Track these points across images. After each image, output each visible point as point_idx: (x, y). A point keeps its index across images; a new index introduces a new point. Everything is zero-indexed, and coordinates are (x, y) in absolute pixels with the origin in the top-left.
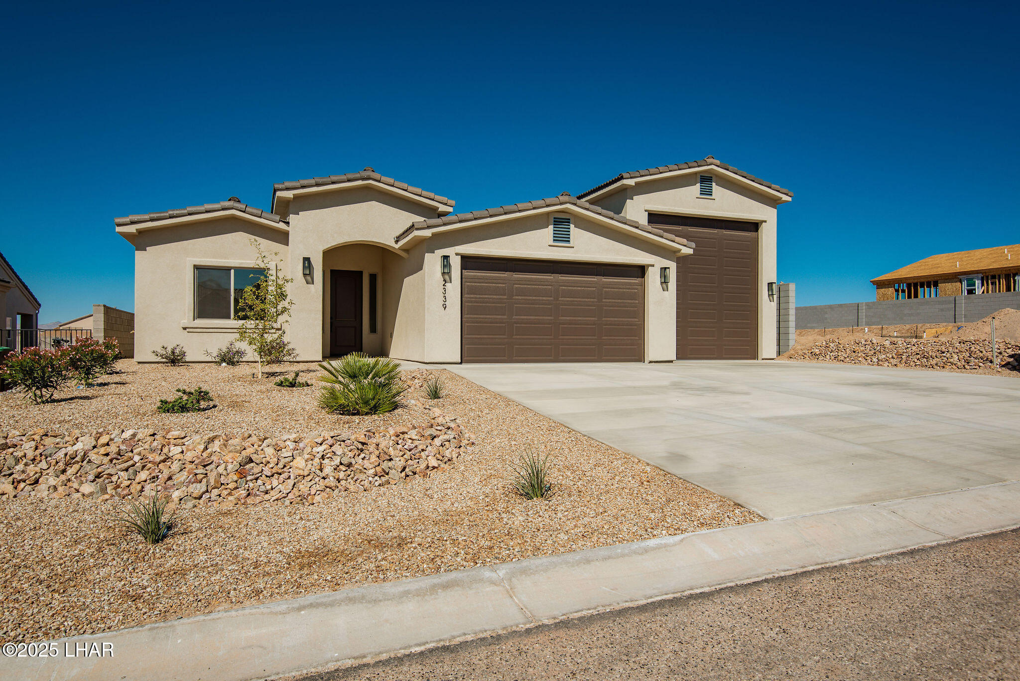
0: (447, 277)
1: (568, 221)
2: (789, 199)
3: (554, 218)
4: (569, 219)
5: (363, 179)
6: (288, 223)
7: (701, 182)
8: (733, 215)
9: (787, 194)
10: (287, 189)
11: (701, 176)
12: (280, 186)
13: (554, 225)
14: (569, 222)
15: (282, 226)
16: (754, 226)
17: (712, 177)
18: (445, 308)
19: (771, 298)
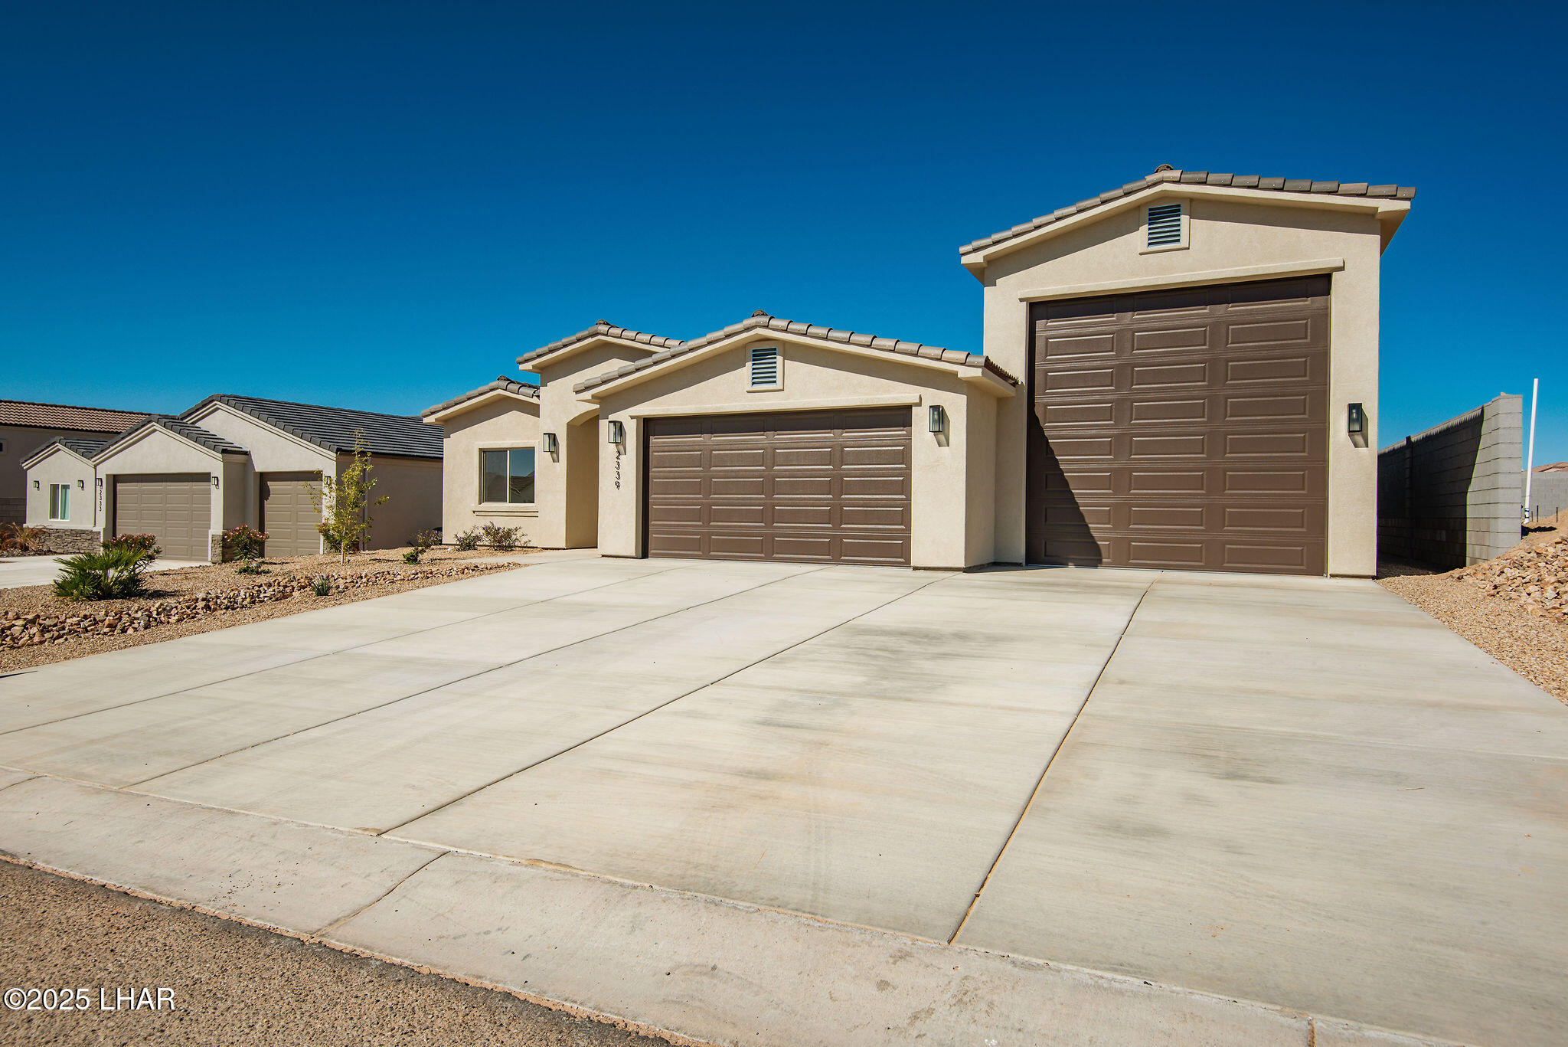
0: (621, 448)
1: (773, 352)
2: (1406, 205)
3: (754, 351)
4: (775, 349)
5: (592, 336)
6: (538, 396)
7: (1152, 221)
8: (1236, 271)
9: (1393, 197)
10: (527, 361)
11: (1150, 210)
12: (520, 359)
13: (754, 360)
14: (775, 354)
15: (535, 400)
16: (1319, 283)
17: (1179, 206)
18: (618, 487)
19: (1359, 439)
